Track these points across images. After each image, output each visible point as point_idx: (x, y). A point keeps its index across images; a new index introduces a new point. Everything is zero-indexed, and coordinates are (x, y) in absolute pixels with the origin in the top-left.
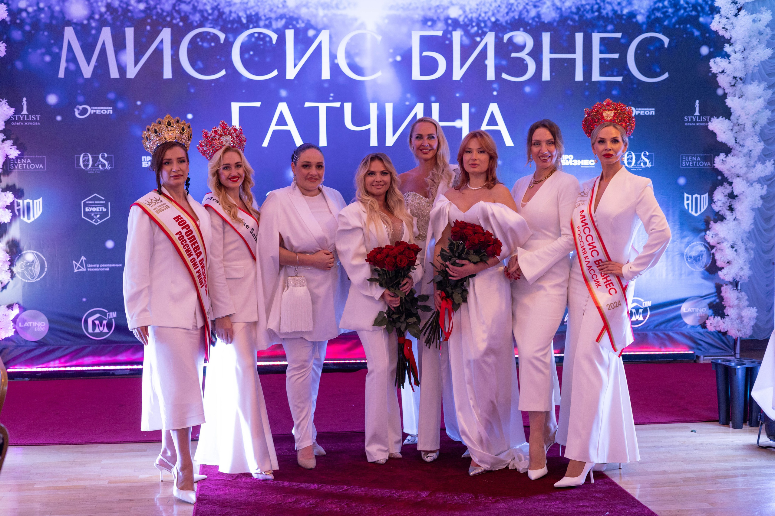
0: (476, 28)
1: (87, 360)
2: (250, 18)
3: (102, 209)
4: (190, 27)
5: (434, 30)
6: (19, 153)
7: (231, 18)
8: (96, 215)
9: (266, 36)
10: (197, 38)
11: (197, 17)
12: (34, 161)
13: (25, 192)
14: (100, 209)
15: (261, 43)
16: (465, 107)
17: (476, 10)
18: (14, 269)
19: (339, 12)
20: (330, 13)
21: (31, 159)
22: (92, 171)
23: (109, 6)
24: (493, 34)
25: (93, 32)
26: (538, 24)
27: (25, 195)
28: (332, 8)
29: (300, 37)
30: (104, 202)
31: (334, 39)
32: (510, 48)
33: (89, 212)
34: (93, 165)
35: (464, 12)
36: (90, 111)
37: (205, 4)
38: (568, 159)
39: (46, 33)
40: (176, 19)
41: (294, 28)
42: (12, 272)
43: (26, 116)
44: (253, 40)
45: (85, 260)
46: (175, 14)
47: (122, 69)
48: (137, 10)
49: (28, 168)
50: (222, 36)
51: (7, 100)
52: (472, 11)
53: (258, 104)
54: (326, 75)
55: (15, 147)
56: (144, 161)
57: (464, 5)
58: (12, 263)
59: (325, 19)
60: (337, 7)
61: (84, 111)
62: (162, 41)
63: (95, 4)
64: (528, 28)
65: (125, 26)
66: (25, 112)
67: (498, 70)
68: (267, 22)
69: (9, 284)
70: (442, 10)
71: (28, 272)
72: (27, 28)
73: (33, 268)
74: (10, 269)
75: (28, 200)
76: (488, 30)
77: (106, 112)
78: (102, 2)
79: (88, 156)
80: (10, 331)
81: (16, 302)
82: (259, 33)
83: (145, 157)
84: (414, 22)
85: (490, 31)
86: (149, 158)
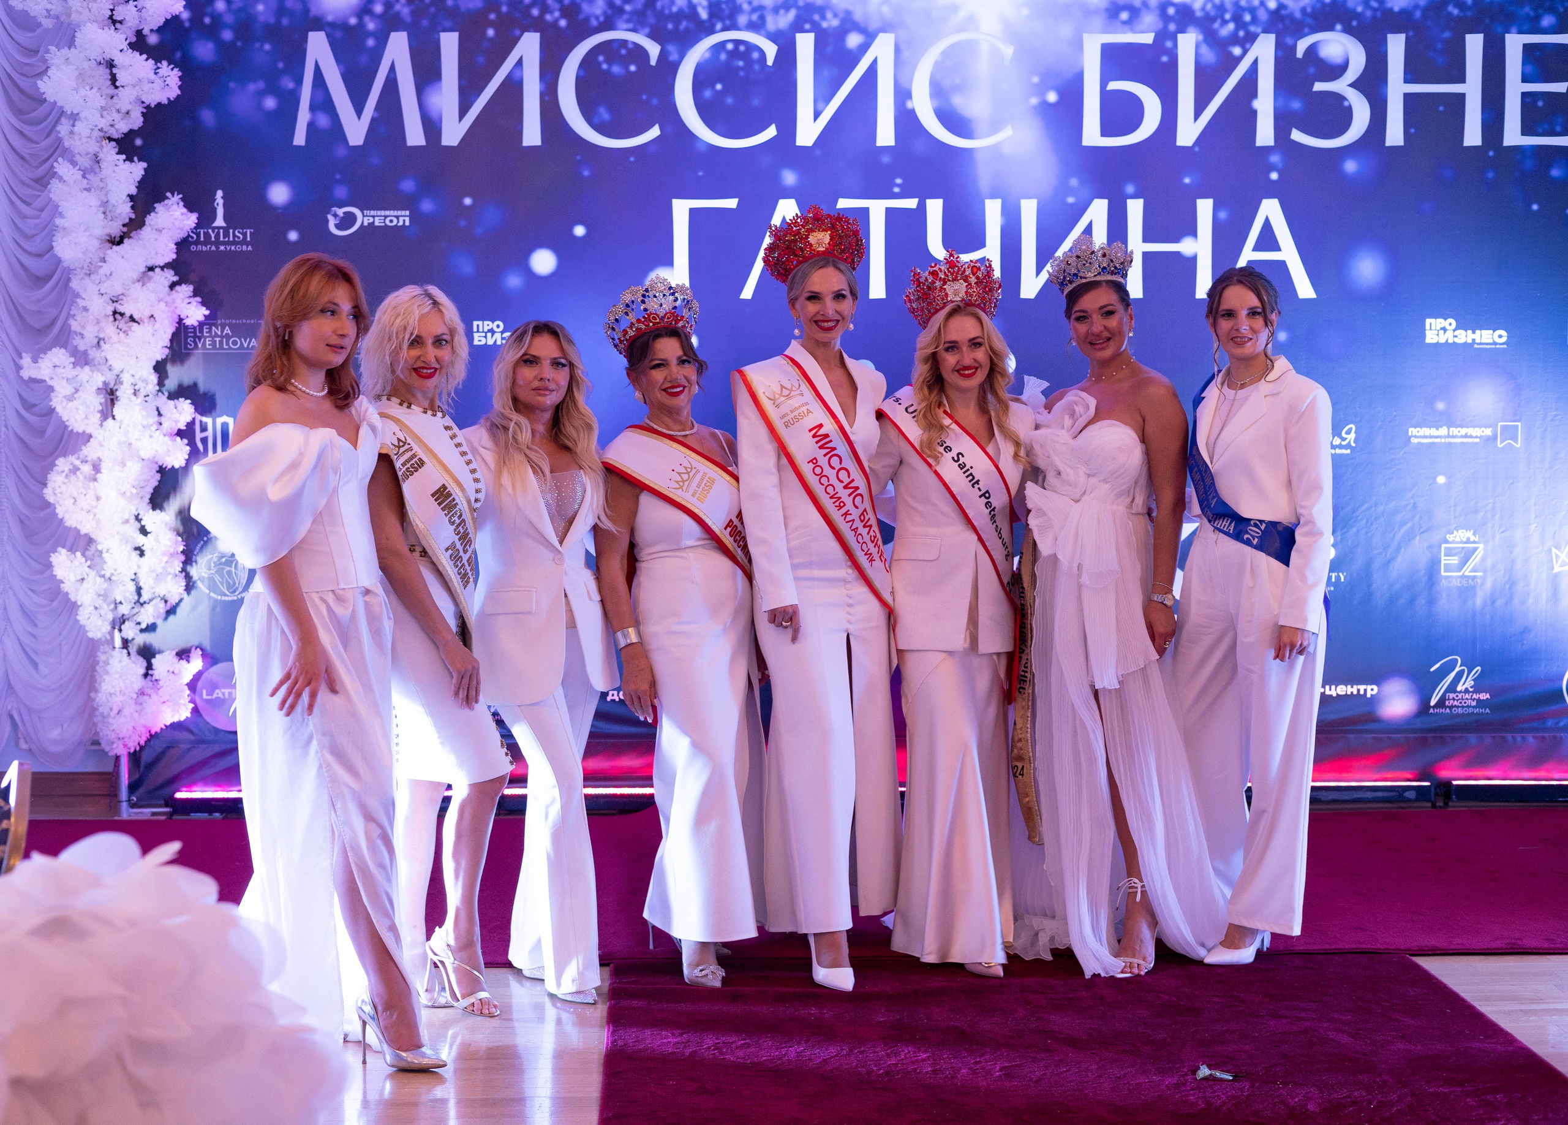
0: (1231, 26)
2: (715, 8)
4: (583, 30)
5: (1133, 31)
6: (207, 312)
7: (675, 9)
9: (751, 47)
10: (598, 55)
11: (598, 8)
12: (237, 331)
13: (219, 399)
15: (741, 64)
16: (1205, 208)
18: (194, 571)
21: (231, 327)
24: (1272, 38)
25: (371, 42)
26: (1379, 14)
27: (218, 408)
29: (829, 50)
31: (906, 54)
32: (1312, 70)
36: (362, 219)
38: (1444, 329)
39: (267, 47)
40: (551, 12)
41: (816, 29)
42: (188, 577)
43: (221, 231)
44: (723, 57)
46: (550, 1)
47: (432, 126)
49: (225, 347)
50: (653, 50)
51: (181, 196)
53: (732, 203)
54: (886, 135)
55: (199, 299)
56: (478, 331)
58: (188, 557)
59: (885, 9)
61: (349, 219)
62: (520, 63)
64: (1354, 23)
65: (440, 28)
66: (220, 222)
67: (1283, 122)
68: (754, 17)
69: (182, 604)
71: (222, 577)
72: (227, 35)
73: (233, 570)
74: (184, 570)
75: (225, 419)
76: (1259, 30)
77: (394, 223)
80: (183, 708)
81: (196, 644)
82: (738, 43)
83: (480, 323)
84: (1088, 12)
85: (1265, 31)
86: (488, 325)
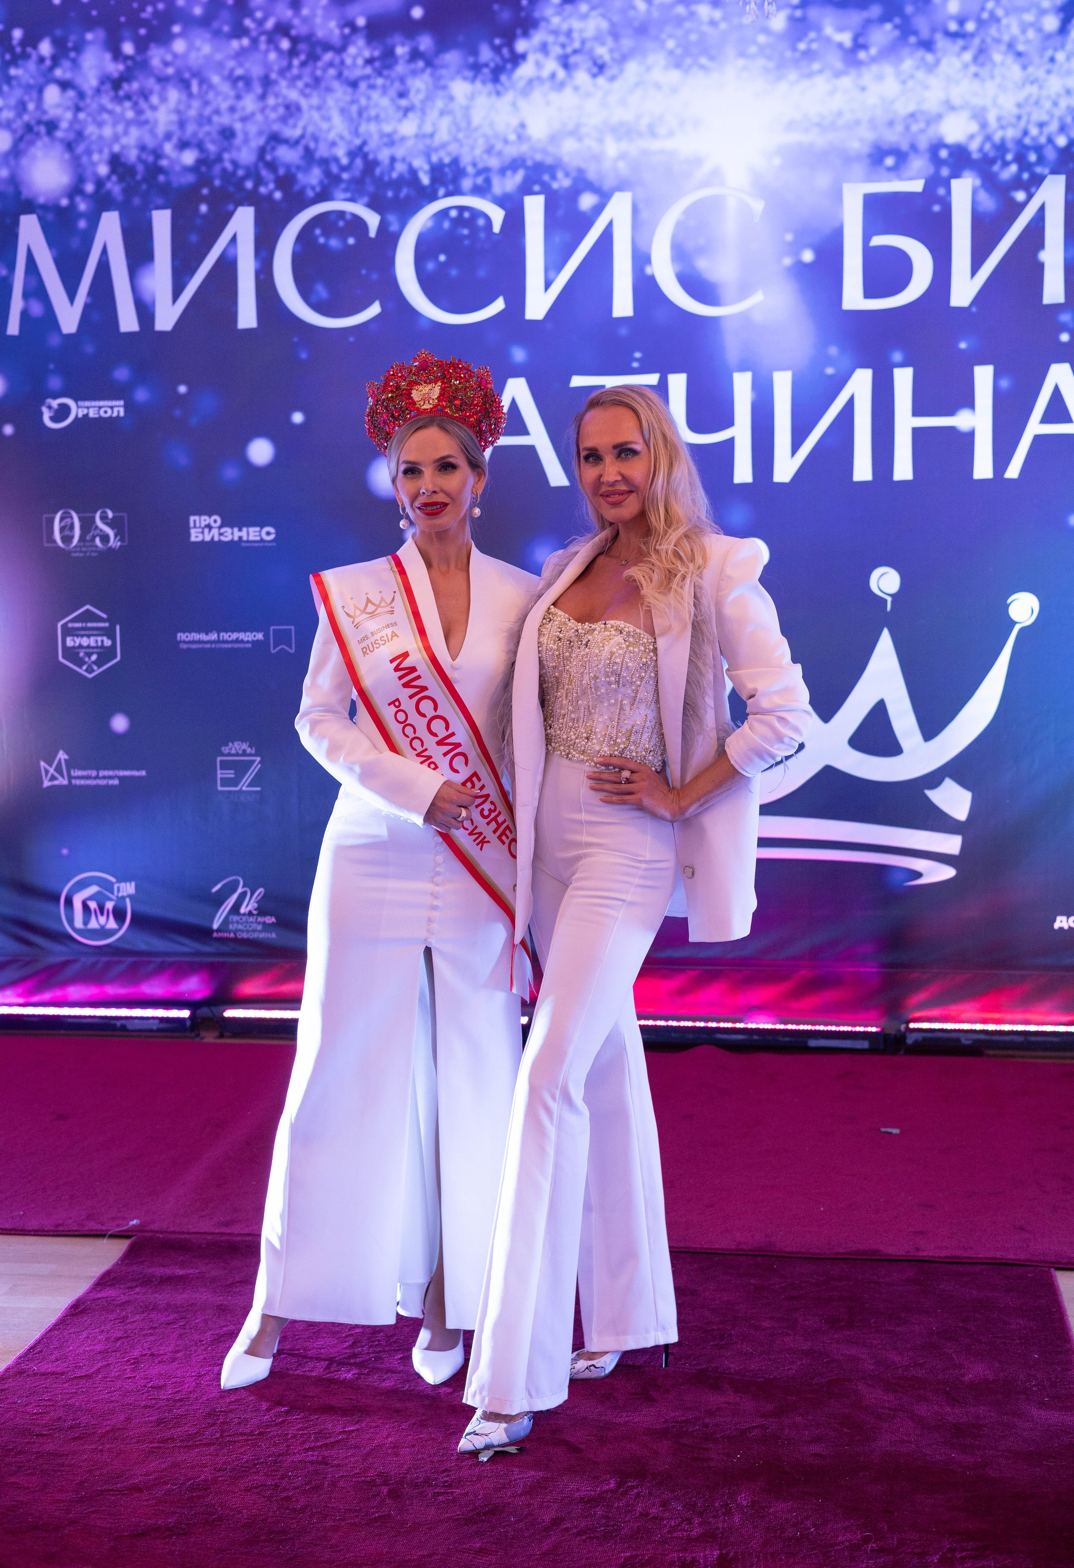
0: (1014, 168)
1: (75, 992)
2: (437, 171)
3: (102, 641)
4: (298, 202)
5: (900, 178)
7: (394, 175)
8: (89, 655)
9: (476, 214)
10: (315, 228)
11: (314, 177)
14: (97, 641)
15: (466, 232)
16: (984, 376)
17: (1014, 120)
19: (656, 145)
20: (633, 148)
22: (81, 552)
23: (115, 162)
24: (1062, 179)
25: (82, 224)
28: (640, 135)
29: (561, 213)
30: (107, 625)
31: (644, 215)
33: (73, 647)
34: (82, 538)
35: (984, 125)
36: (77, 410)
37: (333, 144)
40: (266, 184)
41: (547, 191)
44: (446, 225)
45: (65, 760)
46: (264, 173)
47: (145, 310)
48: (177, 168)
50: (373, 220)
52: (1004, 122)
54: (623, 305)
56: (195, 527)
57: (984, 109)
59: (621, 165)
60: (652, 132)
61: (62, 413)
62: (234, 239)
63: (84, 159)
65: (152, 206)
68: (480, 180)
70: (922, 125)
76: (1046, 171)
77: (109, 414)
78: (100, 151)
79: (72, 518)
82: (461, 209)
83: (197, 518)
84: (848, 159)
85: (1054, 172)
86: (205, 520)
